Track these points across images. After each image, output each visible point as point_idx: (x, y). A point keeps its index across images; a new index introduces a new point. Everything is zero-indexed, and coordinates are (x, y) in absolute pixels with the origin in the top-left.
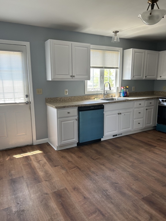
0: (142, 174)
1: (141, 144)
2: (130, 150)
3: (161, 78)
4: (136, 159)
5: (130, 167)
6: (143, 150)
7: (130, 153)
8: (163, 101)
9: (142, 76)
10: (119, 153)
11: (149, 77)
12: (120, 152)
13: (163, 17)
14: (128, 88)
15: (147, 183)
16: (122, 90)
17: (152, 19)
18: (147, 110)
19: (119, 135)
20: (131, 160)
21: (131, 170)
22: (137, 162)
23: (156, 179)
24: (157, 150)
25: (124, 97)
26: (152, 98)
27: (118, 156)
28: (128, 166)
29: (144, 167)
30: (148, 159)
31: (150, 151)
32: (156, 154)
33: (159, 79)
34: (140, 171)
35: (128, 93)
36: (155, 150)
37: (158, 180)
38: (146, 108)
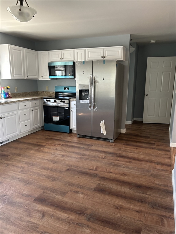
0: (33, 176)
1: (30, 147)
2: (19, 155)
3: (43, 78)
4: (25, 163)
5: (20, 173)
6: (32, 152)
7: (19, 158)
8: (47, 100)
9: (23, 76)
10: (6, 162)
11: (31, 77)
12: (7, 161)
13: (34, 17)
14: (9, 89)
15: (38, 184)
16: (2, 91)
18: (32, 110)
19: (5, 142)
20: (21, 165)
21: (21, 176)
22: (26, 166)
23: (46, 177)
24: (46, 149)
25: (6, 98)
26: (37, 99)
27: (5, 165)
28: (17, 173)
29: (34, 169)
30: (38, 160)
31: (39, 151)
32: (46, 152)
33: (41, 79)
34: (30, 174)
35: (10, 93)
36: (44, 149)
37: (48, 177)
38: (31, 109)
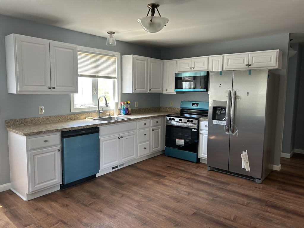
0: (151, 215)
1: (148, 175)
2: (135, 184)
3: (167, 91)
4: (142, 196)
5: (136, 207)
6: (150, 182)
7: (135, 189)
8: (170, 119)
9: (145, 89)
10: (121, 191)
11: (154, 91)
12: (123, 190)
13: (165, 26)
14: (129, 104)
15: (157, 226)
16: (122, 107)
17: (153, 26)
18: (153, 130)
19: (120, 166)
20: (137, 198)
21: (137, 212)
22: (143, 200)
23: (167, 219)
24: (167, 181)
25: (125, 114)
26: (159, 116)
27: (120, 195)
28: (133, 208)
29: (153, 205)
30: (157, 195)
31: (158, 183)
32: (166, 186)
33: (165, 92)
34: (148, 212)
35: (130, 109)
36: (165, 180)
37: (169, 219)
38: (152, 128)
